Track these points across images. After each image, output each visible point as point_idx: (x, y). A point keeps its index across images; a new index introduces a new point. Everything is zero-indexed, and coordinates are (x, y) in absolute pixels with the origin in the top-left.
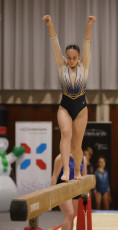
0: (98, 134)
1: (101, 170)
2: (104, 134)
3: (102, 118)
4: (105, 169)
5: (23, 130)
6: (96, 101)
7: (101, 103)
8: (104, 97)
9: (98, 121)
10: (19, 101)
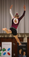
0: (23, 45)
1: (24, 55)
2: (25, 45)
3: (25, 41)
4: (25, 55)
5: (4, 44)
6: (23, 36)
7: (25, 37)
8: (26, 35)
9: (24, 42)
10: (3, 37)
